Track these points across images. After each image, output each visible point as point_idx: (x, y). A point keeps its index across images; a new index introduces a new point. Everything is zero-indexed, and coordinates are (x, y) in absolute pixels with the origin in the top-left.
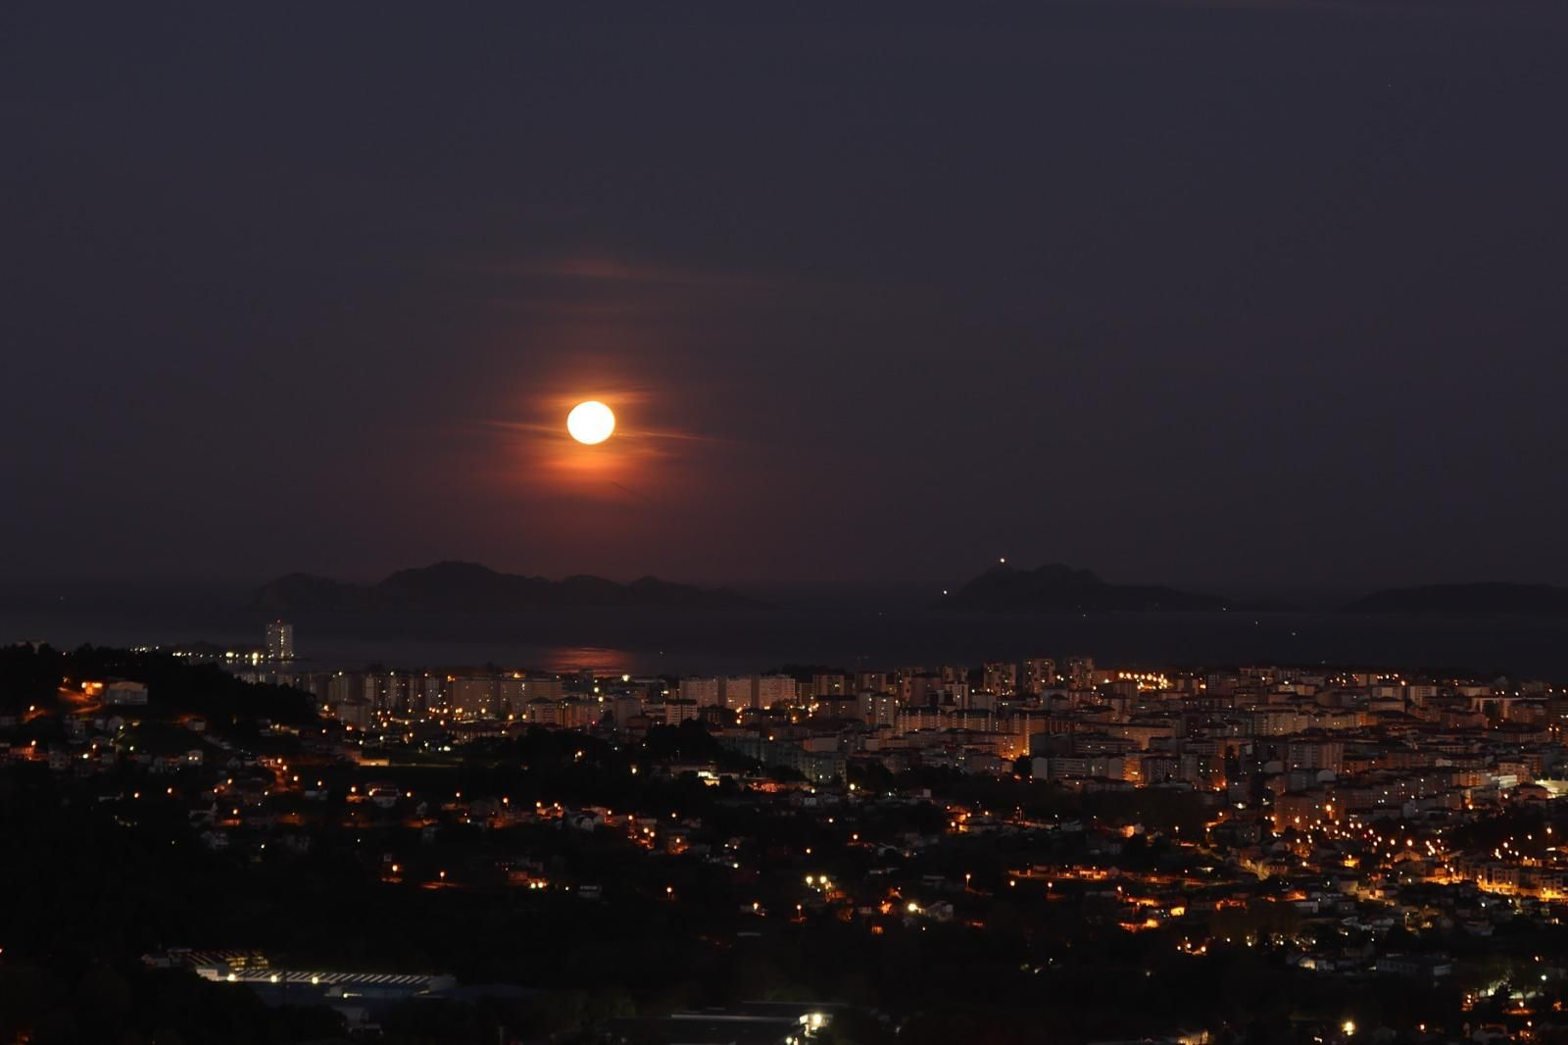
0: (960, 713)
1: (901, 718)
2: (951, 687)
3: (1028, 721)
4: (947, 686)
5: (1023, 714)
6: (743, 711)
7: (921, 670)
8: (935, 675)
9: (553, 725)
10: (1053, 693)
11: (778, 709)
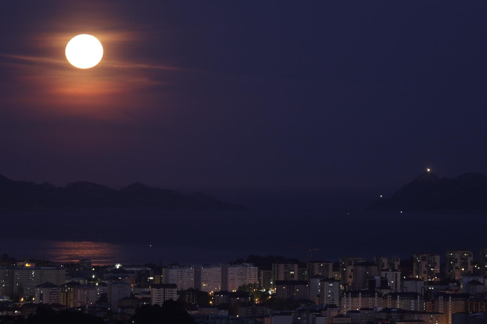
0: (394, 296)
1: (345, 299)
2: (386, 274)
3: (450, 303)
4: (383, 273)
5: (446, 297)
6: (216, 293)
7: (361, 260)
8: (373, 264)
9: (58, 305)
10: (471, 279)
11: (243, 292)
